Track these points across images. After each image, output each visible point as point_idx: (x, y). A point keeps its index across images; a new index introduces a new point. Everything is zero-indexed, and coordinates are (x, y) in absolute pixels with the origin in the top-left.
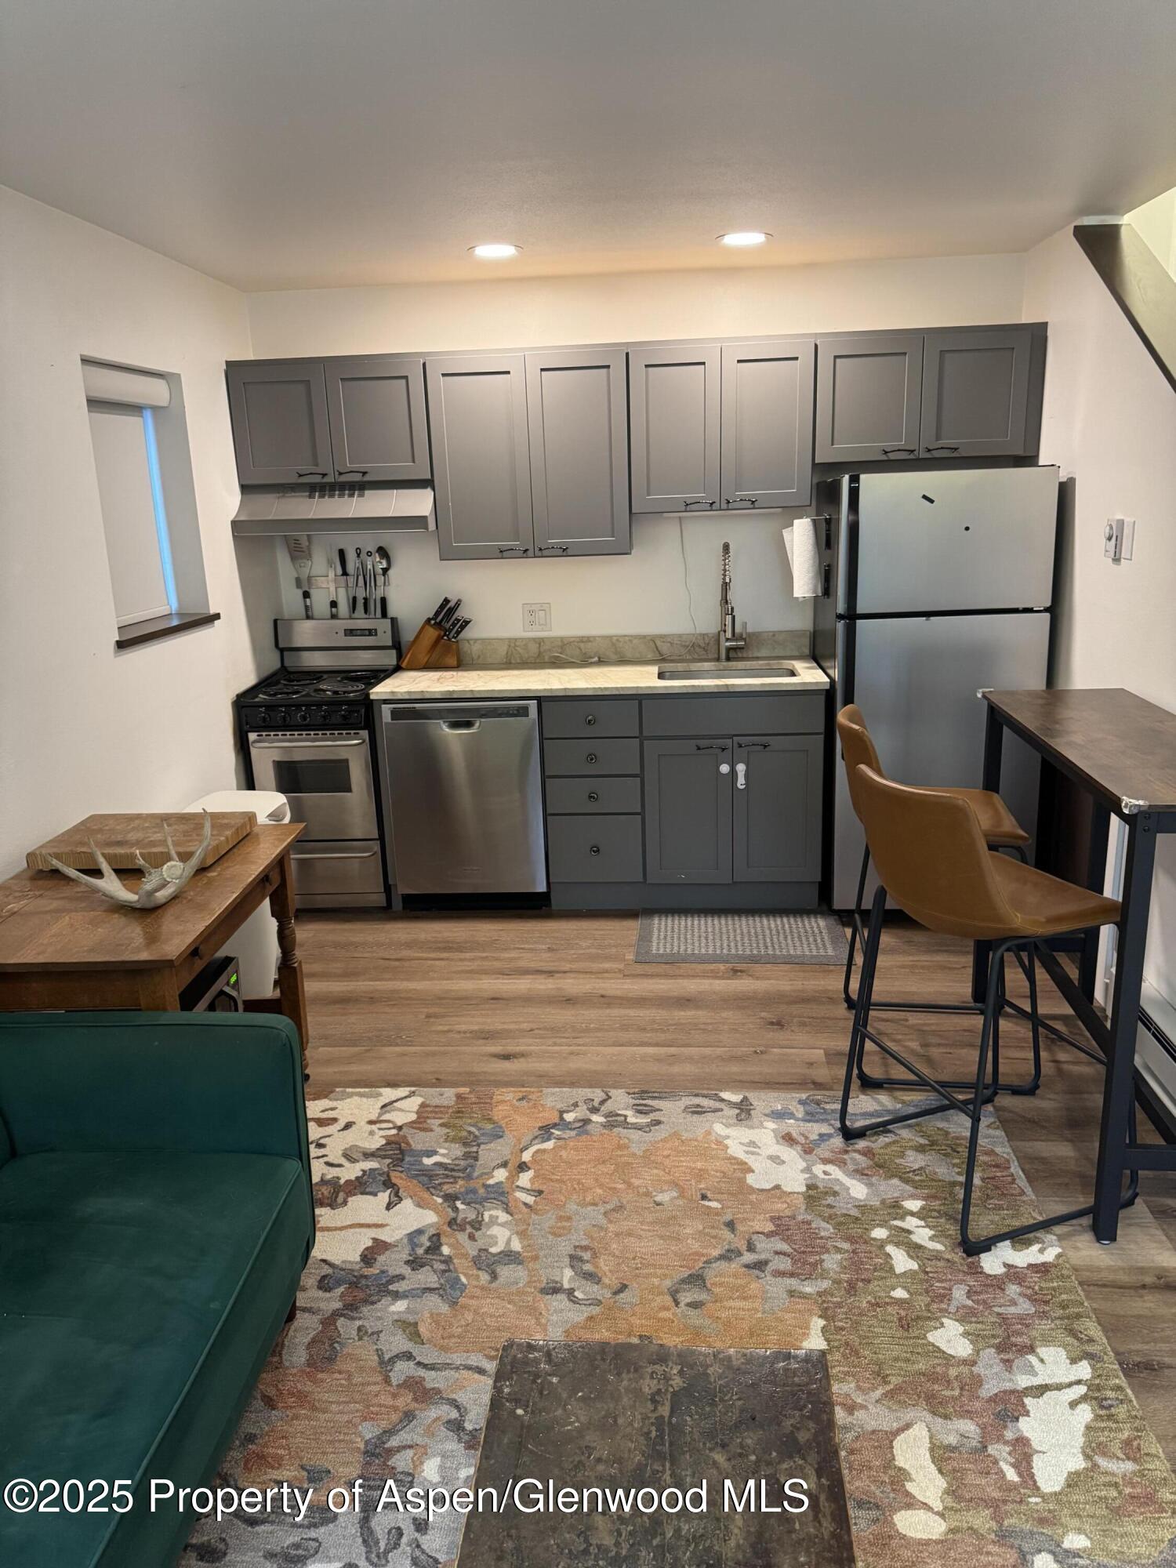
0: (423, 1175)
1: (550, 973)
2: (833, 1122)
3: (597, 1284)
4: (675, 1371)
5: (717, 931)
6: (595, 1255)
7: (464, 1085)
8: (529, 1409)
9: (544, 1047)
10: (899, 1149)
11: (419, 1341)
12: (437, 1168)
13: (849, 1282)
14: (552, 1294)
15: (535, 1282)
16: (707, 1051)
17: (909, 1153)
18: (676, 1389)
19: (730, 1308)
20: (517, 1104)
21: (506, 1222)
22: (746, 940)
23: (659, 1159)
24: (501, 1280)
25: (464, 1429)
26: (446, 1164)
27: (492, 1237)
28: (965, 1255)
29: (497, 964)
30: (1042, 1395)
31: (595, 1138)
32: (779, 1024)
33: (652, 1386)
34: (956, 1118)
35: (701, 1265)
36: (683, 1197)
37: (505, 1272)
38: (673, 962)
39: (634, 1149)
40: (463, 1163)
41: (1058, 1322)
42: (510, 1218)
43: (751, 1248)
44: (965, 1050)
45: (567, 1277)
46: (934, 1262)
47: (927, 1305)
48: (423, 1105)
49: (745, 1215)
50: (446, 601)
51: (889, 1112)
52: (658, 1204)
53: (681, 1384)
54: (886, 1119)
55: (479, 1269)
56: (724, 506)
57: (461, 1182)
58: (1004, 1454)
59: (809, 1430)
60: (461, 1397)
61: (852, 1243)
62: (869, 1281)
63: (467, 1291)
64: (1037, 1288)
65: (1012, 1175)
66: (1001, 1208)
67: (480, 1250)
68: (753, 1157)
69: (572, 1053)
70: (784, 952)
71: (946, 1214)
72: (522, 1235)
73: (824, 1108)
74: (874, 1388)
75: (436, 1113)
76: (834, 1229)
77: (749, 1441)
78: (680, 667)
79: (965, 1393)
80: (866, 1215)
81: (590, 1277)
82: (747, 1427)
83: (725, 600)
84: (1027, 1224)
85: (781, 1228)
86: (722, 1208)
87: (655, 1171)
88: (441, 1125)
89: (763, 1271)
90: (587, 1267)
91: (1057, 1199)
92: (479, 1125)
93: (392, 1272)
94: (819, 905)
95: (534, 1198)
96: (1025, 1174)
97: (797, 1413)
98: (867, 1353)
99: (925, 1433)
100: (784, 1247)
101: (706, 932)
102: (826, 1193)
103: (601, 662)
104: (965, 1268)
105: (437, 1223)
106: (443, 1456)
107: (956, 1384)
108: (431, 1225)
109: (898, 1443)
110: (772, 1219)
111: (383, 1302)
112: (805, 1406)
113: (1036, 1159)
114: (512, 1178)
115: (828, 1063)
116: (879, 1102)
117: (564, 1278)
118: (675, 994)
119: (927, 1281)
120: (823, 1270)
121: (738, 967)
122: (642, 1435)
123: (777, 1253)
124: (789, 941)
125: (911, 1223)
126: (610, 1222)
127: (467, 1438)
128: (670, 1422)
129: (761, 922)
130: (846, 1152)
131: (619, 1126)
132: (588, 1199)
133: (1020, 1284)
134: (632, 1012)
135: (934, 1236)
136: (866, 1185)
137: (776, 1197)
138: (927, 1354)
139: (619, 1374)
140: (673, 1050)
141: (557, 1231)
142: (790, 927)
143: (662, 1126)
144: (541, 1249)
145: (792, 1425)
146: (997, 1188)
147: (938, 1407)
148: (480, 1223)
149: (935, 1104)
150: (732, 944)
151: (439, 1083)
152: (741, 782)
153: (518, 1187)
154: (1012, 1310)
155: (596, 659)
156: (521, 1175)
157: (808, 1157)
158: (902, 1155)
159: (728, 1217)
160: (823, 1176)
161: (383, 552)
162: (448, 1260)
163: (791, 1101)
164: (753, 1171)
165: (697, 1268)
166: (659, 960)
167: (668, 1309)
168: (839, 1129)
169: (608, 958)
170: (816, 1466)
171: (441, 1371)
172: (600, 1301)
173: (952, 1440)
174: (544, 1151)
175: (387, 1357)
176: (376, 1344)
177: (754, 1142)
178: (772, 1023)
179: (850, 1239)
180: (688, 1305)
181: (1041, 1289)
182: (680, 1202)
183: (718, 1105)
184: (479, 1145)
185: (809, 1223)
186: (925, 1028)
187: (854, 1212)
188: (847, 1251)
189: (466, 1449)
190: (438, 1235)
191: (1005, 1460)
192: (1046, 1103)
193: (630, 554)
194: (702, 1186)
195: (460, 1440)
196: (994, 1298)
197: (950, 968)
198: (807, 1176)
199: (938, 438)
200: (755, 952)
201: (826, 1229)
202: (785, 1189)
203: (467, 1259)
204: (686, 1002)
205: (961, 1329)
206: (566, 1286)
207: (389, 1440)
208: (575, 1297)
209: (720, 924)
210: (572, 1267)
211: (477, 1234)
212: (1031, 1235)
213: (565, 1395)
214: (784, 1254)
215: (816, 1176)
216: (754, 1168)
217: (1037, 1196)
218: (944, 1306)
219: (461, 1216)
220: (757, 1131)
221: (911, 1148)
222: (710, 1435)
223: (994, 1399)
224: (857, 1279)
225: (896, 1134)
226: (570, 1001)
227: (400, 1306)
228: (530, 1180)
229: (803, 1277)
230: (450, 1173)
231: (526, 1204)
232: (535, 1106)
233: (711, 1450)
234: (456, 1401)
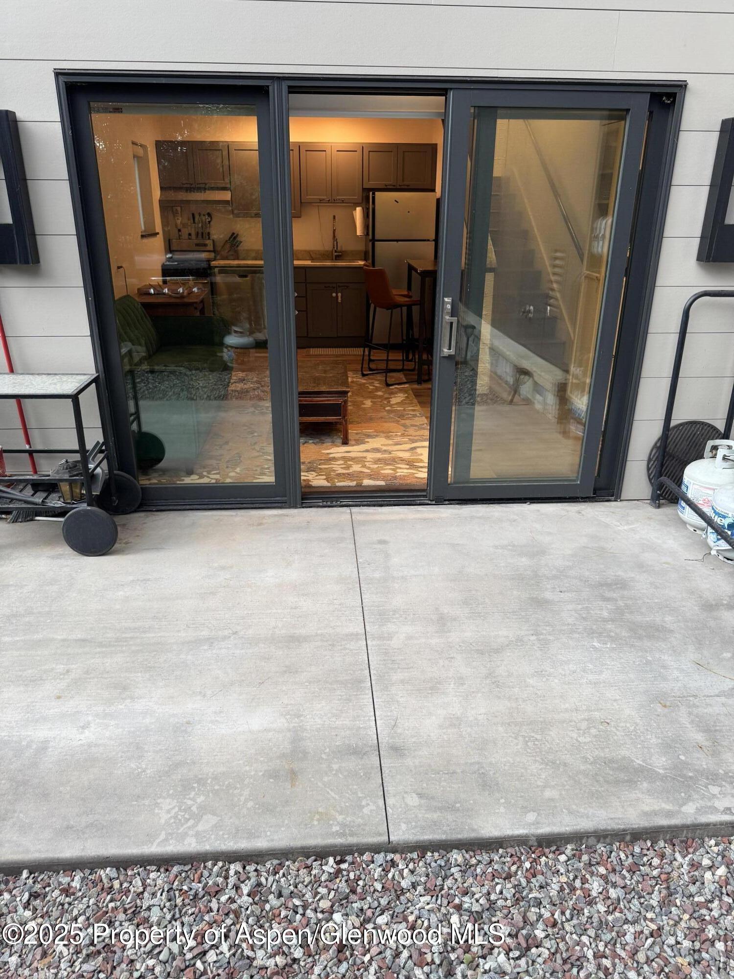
22: (341, 352)
50: (233, 234)
56: (333, 202)
78: (318, 259)
83: (334, 236)
142: (356, 350)
150: (337, 353)
152: (339, 299)
161: (209, 215)
193: (300, 217)
199: (403, 181)
200: (344, 354)
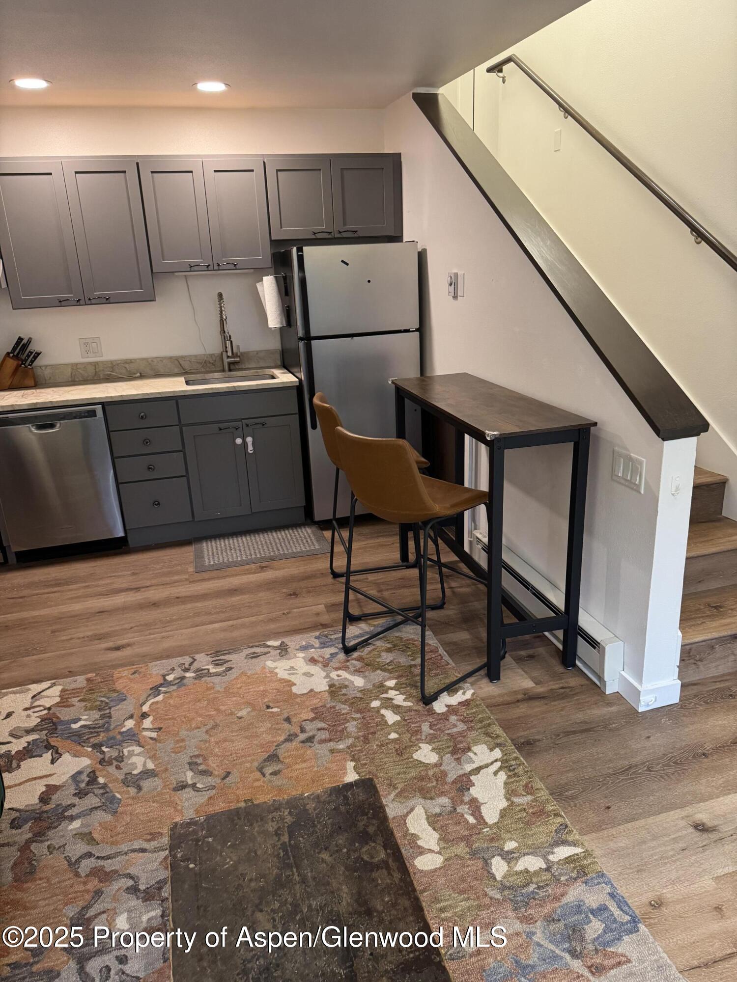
0: (73, 736)
1: (137, 589)
2: (337, 645)
3: (210, 776)
4: (286, 813)
5: (246, 545)
6: (205, 759)
7: (91, 672)
8: (198, 863)
9: (143, 637)
10: (377, 653)
11: (95, 843)
12: (83, 729)
13: (364, 736)
14: (182, 789)
15: (168, 785)
16: (253, 619)
17: (383, 654)
18: (290, 823)
19: (298, 769)
20: (132, 677)
21: (140, 753)
22: (265, 547)
23: (235, 690)
24: (145, 789)
25: (139, 890)
26: (89, 725)
27: (132, 764)
28: (424, 706)
29: (99, 589)
30: (479, 772)
31: (190, 687)
32: (295, 594)
33: (274, 825)
34: (404, 629)
35: (274, 748)
36: (255, 710)
37: (146, 784)
38: (221, 569)
39: (218, 688)
40: (101, 722)
41: (479, 731)
42: (143, 749)
43: (303, 730)
44: (402, 590)
45: (189, 776)
46: (408, 714)
47: (410, 739)
48: (63, 691)
49: (296, 712)
51: (367, 633)
52: (240, 718)
53: (292, 820)
54: (367, 637)
55: (128, 786)
56: (216, 268)
57: (102, 735)
58: (466, 810)
59: (374, 825)
60: (132, 871)
61: (361, 713)
62: (375, 733)
63: (122, 802)
64: (465, 714)
65: (440, 655)
66: (438, 674)
67: (126, 774)
68: (294, 676)
69: (163, 637)
70: (290, 551)
71: (410, 684)
72: (153, 758)
73: (330, 638)
74: (389, 794)
75: (74, 693)
76: (349, 707)
77: (340, 841)
78: (199, 377)
79: (439, 782)
80: (366, 694)
81: (204, 773)
82: (337, 833)
83: (223, 331)
84: (453, 680)
85: (319, 714)
86: (281, 711)
87: (235, 698)
88: (79, 701)
89: (313, 742)
90: (201, 768)
91: (466, 663)
92: (108, 695)
93: (64, 803)
94: (305, 520)
95: (156, 733)
96: (447, 653)
97: (365, 818)
98: (382, 774)
99: (422, 811)
100: (323, 725)
101: (239, 546)
102: (341, 688)
103: (142, 377)
104: (426, 713)
105: (91, 764)
106: (128, 912)
107: (433, 779)
108: (87, 766)
109: (409, 821)
110: (312, 710)
111: (62, 824)
112: (369, 812)
113: (450, 643)
114: (139, 724)
115: (328, 611)
116: (361, 629)
117: (188, 778)
118: (227, 588)
119: (407, 725)
120: (347, 733)
121: (263, 564)
122: (275, 857)
123: (319, 729)
124: (292, 544)
125: (392, 694)
126: (211, 736)
127: (142, 895)
128: (290, 845)
129: (272, 535)
130: (348, 661)
131: (205, 676)
132: (193, 726)
133: (456, 714)
134: (199, 605)
135: (406, 698)
136: (363, 677)
137: (312, 697)
138: (415, 766)
139: (251, 825)
140: (231, 623)
141: (177, 750)
142: (291, 536)
143: (233, 670)
144: (168, 763)
145: (363, 825)
146: (434, 663)
147: (426, 794)
148: (122, 757)
149: (392, 623)
150: (257, 552)
151: (71, 674)
152: (250, 449)
153: (143, 729)
154: (455, 730)
155: (138, 375)
156: (144, 721)
157: (326, 669)
158: (379, 656)
159: (286, 715)
160: (337, 678)
162: (104, 786)
163: (310, 638)
164: (295, 685)
165: (272, 751)
166: (211, 568)
167: (259, 780)
168: (342, 649)
169: (178, 573)
170: (382, 844)
171: (115, 858)
172: (214, 786)
173: (437, 810)
174: (157, 702)
175: (73, 860)
176: (64, 854)
177: (293, 667)
178: (291, 595)
179: (359, 711)
180: (271, 774)
181: (467, 715)
182: (254, 713)
183: (266, 650)
184: (110, 708)
185: (334, 707)
186: (379, 581)
187: (359, 695)
188: (359, 718)
189: (143, 902)
190: (94, 772)
191: (467, 813)
192: (450, 611)
193: (154, 300)
194: (266, 700)
195: (138, 898)
196: (445, 726)
197: (385, 545)
198: (328, 680)
199: (345, 224)
200: (272, 554)
201: (345, 709)
202: (316, 691)
203: (118, 782)
204: (233, 591)
205: (430, 748)
206: (190, 782)
207: (87, 913)
208: (197, 788)
209: (247, 540)
210: (191, 770)
211: (122, 765)
212: (457, 686)
213: (219, 847)
214: (324, 729)
215: (333, 679)
216: (295, 682)
217: (456, 664)
218: (419, 737)
219: (107, 756)
220: (293, 660)
221: (384, 651)
222: (316, 845)
223: (454, 782)
224: (368, 734)
225: (374, 645)
226: (155, 605)
227: (76, 824)
228: (151, 722)
229: (337, 740)
230: (93, 730)
231: (151, 738)
232: (145, 676)
233: (319, 853)
234: (130, 874)
